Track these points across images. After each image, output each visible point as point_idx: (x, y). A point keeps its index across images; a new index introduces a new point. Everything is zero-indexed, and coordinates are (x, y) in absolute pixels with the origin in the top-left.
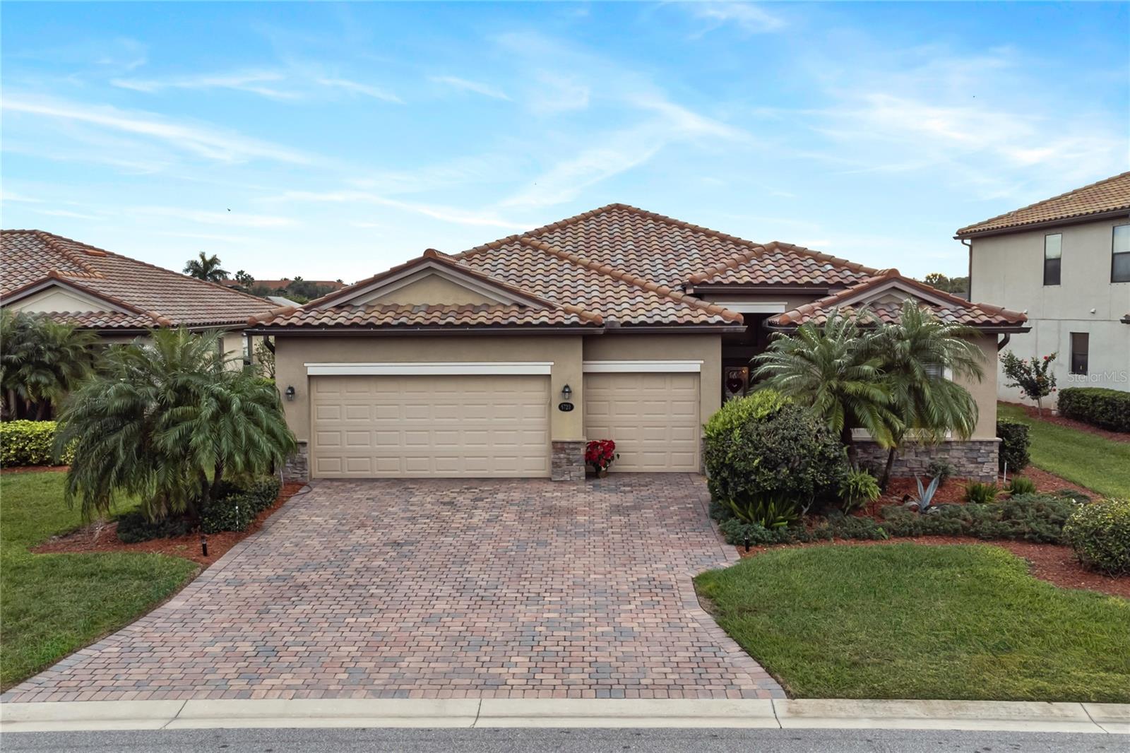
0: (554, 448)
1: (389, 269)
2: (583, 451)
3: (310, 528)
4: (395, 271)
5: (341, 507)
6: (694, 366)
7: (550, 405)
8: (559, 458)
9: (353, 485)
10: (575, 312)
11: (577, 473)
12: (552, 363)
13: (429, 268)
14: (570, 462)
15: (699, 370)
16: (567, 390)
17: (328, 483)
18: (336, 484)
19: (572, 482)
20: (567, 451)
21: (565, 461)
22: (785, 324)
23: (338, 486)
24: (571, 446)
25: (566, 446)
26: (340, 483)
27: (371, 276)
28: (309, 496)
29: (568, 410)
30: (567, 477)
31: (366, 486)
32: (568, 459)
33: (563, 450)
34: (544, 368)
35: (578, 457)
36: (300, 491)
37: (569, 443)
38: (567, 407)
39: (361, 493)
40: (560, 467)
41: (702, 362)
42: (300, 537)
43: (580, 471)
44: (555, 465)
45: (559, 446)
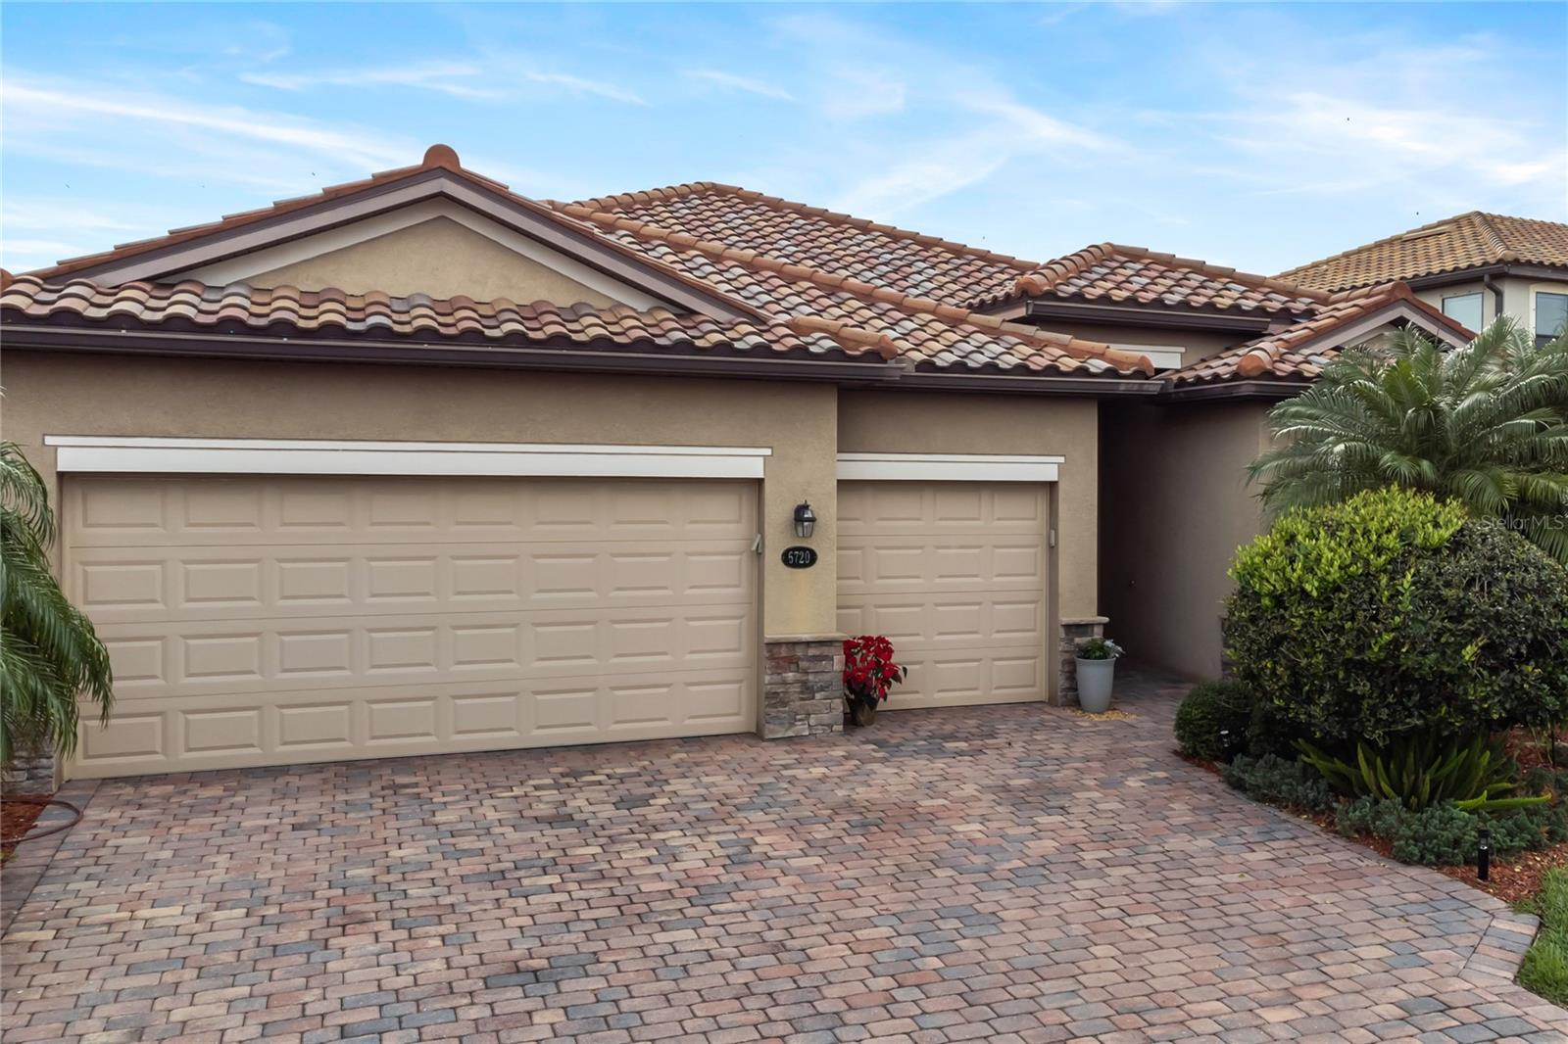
0: (772, 658)
1: (320, 191)
2: (838, 661)
3: (154, 950)
4: (335, 197)
5: (222, 860)
6: (1045, 469)
7: (759, 554)
8: (785, 683)
9: (217, 791)
10: (821, 330)
11: (826, 718)
12: (768, 452)
13: (442, 197)
14: (808, 691)
15: (1055, 478)
16: (801, 515)
17: (128, 791)
18: (154, 791)
19: (812, 739)
20: (803, 664)
21: (796, 688)
22: (1255, 373)
23: (167, 798)
24: (812, 652)
25: (799, 652)
26: (170, 788)
27: (266, 204)
28: (83, 835)
29: (805, 566)
30: (801, 728)
31: (262, 790)
32: (804, 683)
33: (792, 662)
34: (747, 463)
35: (827, 677)
36: (43, 824)
37: (808, 644)
38: (799, 558)
39: (259, 812)
40: (784, 704)
41: (1062, 460)
42: (138, 993)
43: (831, 709)
44: (773, 699)
45: (784, 652)
